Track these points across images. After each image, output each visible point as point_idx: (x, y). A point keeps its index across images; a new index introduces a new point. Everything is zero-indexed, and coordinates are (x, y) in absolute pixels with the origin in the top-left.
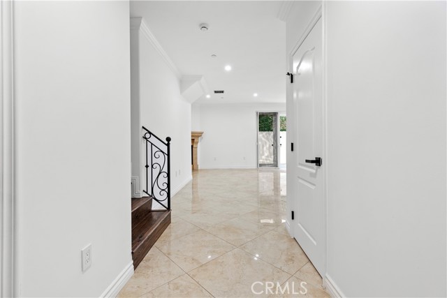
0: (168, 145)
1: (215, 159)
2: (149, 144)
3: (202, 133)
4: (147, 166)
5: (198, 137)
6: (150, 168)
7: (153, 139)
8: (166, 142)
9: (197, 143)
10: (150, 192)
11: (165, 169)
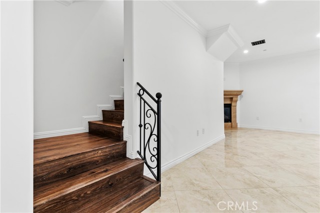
0: (158, 102)
1: (258, 119)
2: (143, 101)
3: (241, 92)
4: (140, 126)
5: (237, 95)
6: (143, 128)
7: (145, 96)
8: (157, 99)
9: (236, 101)
10: (142, 154)
11: (155, 132)
